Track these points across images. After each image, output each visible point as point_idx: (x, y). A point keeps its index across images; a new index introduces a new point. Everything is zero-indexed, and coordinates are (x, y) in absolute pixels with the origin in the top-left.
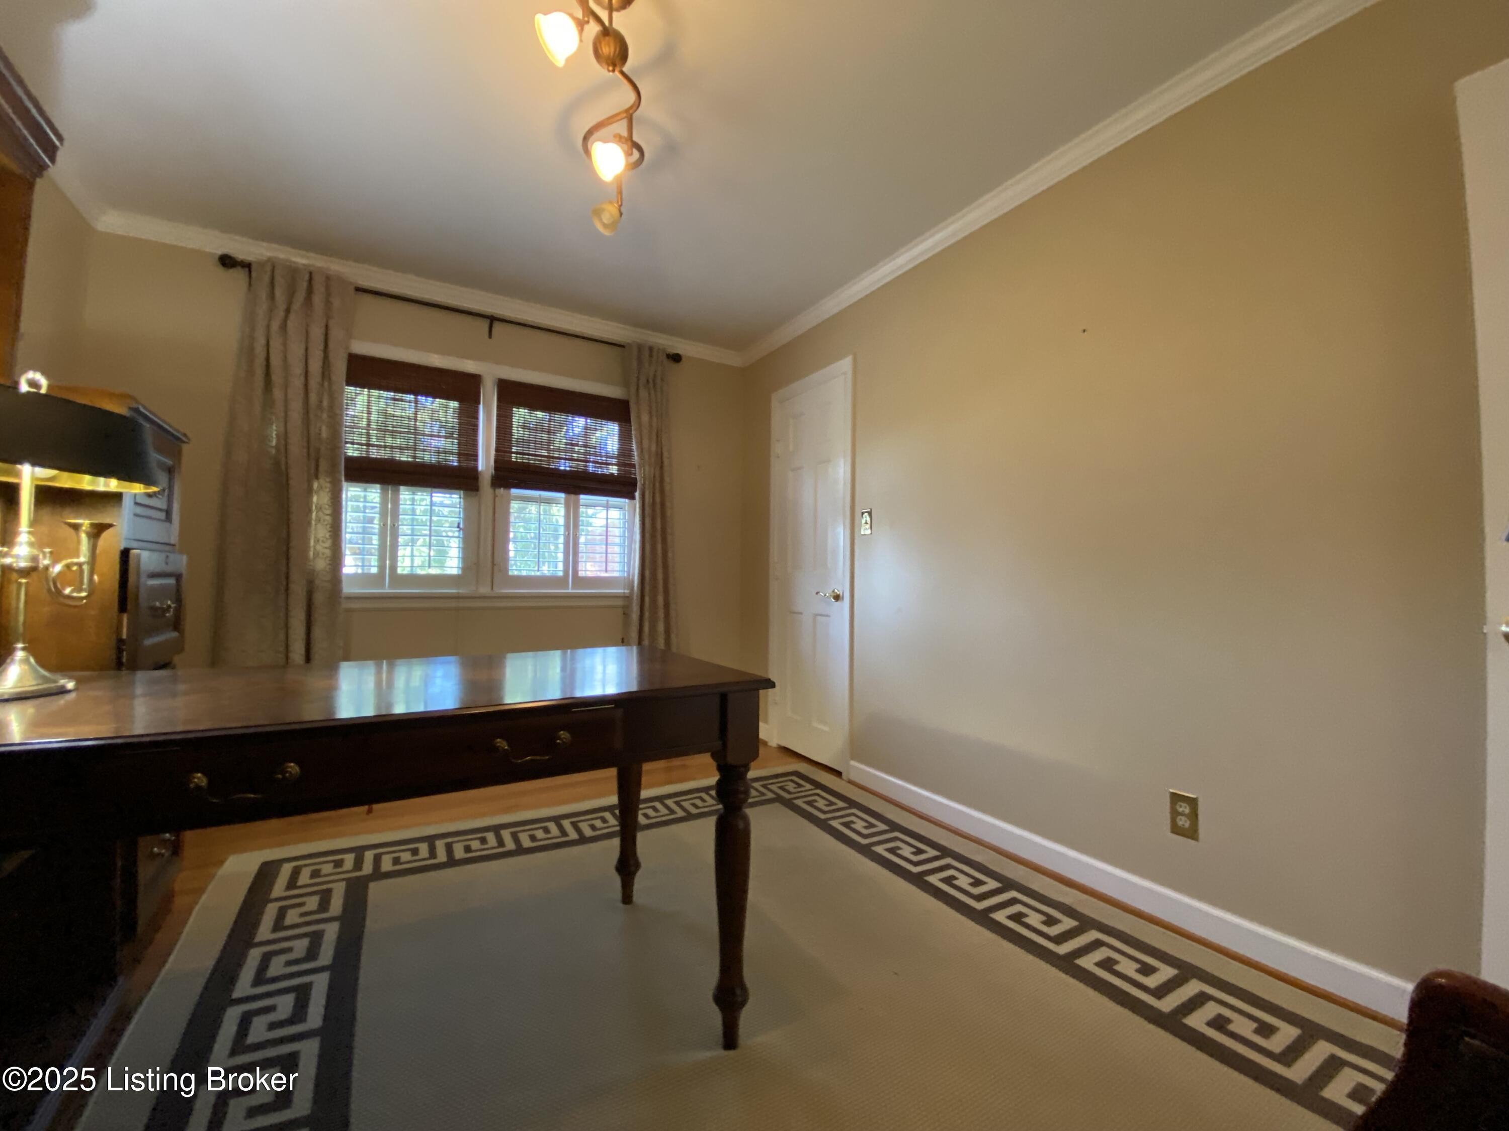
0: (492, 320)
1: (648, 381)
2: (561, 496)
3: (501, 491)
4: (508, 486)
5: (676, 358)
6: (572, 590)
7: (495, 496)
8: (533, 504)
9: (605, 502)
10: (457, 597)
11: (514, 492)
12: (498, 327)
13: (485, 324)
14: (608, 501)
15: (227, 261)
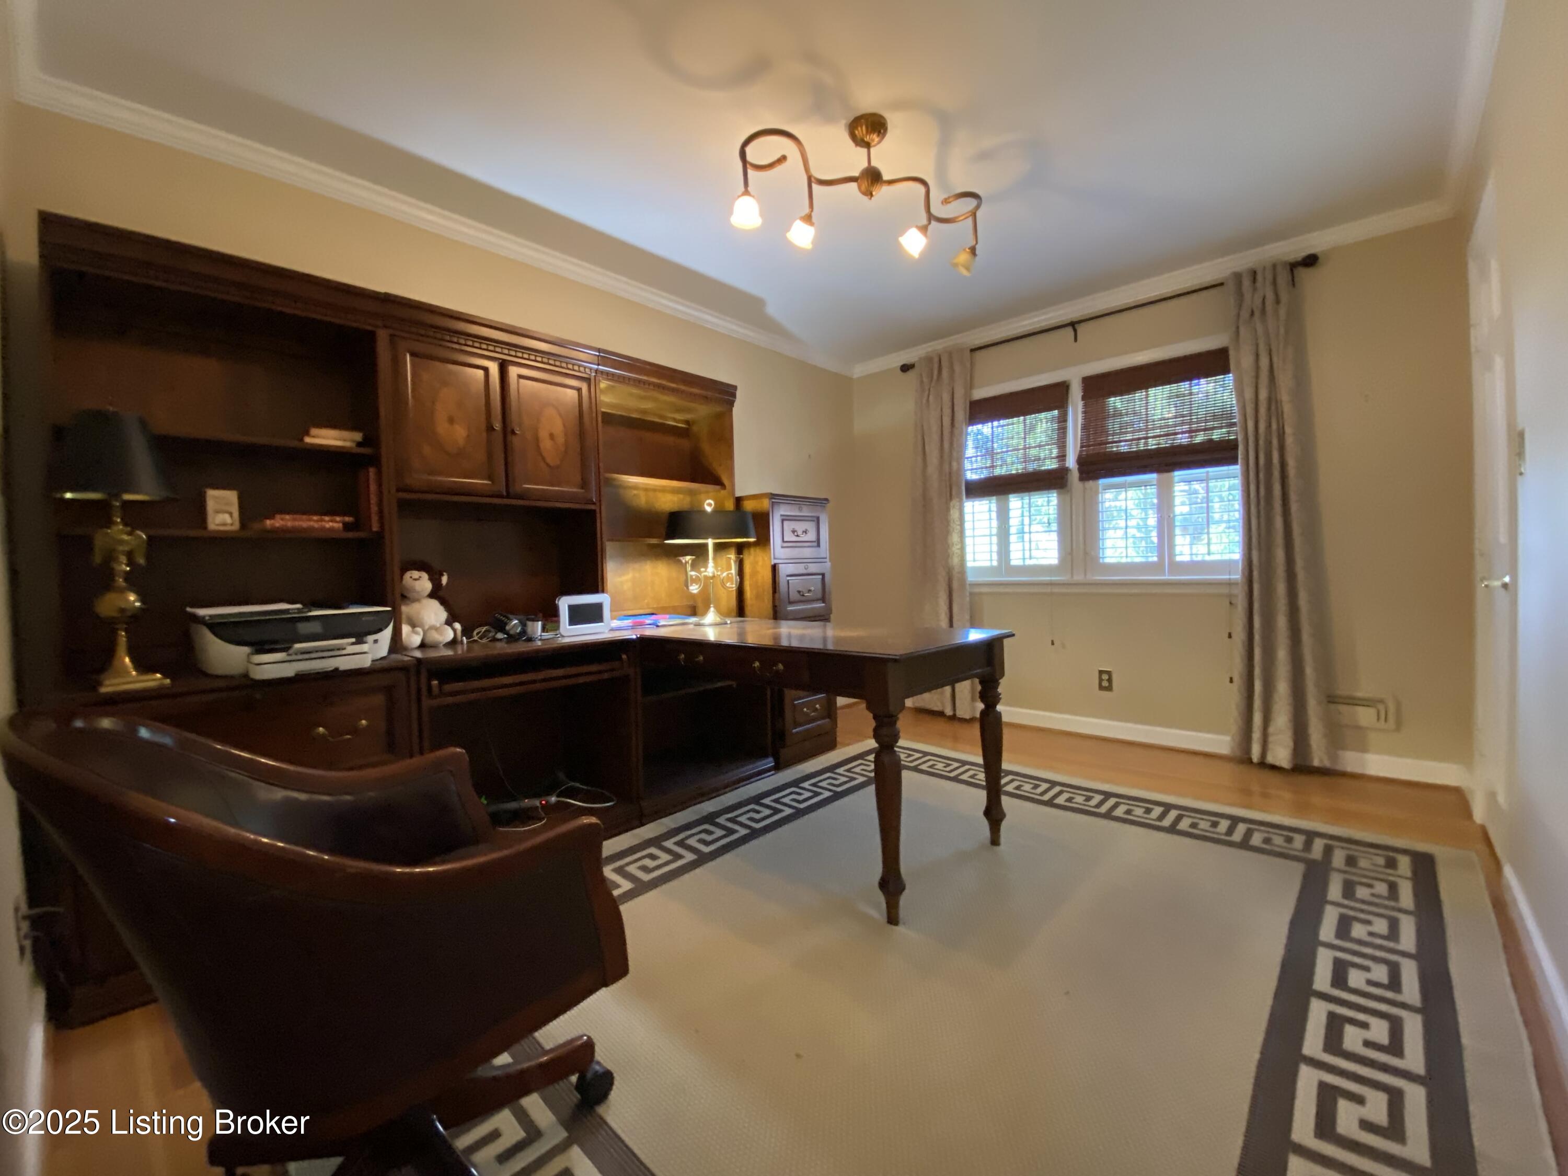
0: (1073, 325)
1: (1252, 314)
2: (1154, 476)
3: (1091, 484)
4: (1096, 477)
5: (1311, 261)
6: (1168, 576)
7: (1085, 489)
8: (1122, 491)
9: (1205, 474)
10: (1051, 584)
11: (1102, 482)
12: (1081, 329)
13: (1069, 330)
14: (1208, 472)
15: (905, 368)
